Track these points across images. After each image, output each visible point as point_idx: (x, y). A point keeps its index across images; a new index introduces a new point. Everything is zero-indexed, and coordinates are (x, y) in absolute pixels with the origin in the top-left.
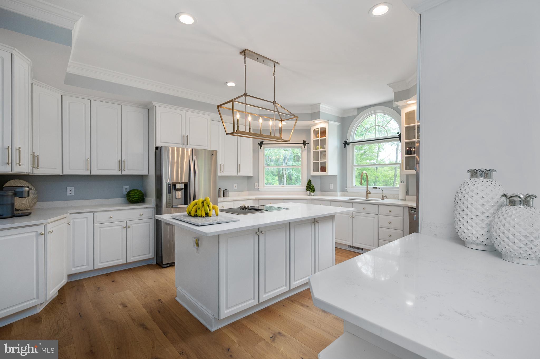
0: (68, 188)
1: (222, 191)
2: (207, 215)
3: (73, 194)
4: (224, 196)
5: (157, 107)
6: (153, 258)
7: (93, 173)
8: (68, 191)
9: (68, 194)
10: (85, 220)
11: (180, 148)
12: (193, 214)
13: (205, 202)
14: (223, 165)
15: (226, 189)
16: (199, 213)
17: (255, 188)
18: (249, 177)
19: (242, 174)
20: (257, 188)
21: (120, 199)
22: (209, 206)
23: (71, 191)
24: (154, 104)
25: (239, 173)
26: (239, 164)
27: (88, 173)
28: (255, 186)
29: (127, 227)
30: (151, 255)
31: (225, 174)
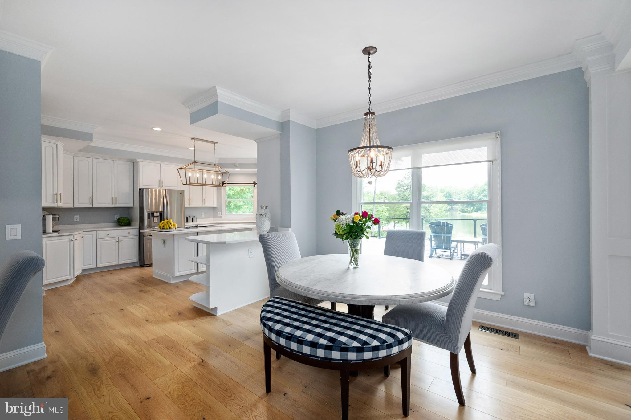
0: (75, 216)
1: (191, 218)
2: (170, 228)
3: (78, 220)
4: (192, 221)
5: (140, 162)
6: (138, 262)
7: (94, 206)
8: (75, 218)
9: (75, 220)
10: (91, 236)
11: (158, 190)
12: (162, 227)
13: (169, 222)
14: (191, 199)
15: (194, 217)
16: (165, 227)
17: (219, 215)
18: (214, 208)
19: (207, 205)
20: (220, 215)
21: (112, 224)
22: (171, 223)
23: (77, 218)
24: (138, 160)
25: (204, 205)
26: (204, 199)
27: (91, 206)
28: (219, 214)
29: (119, 241)
30: (136, 259)
31: (192, 205)
